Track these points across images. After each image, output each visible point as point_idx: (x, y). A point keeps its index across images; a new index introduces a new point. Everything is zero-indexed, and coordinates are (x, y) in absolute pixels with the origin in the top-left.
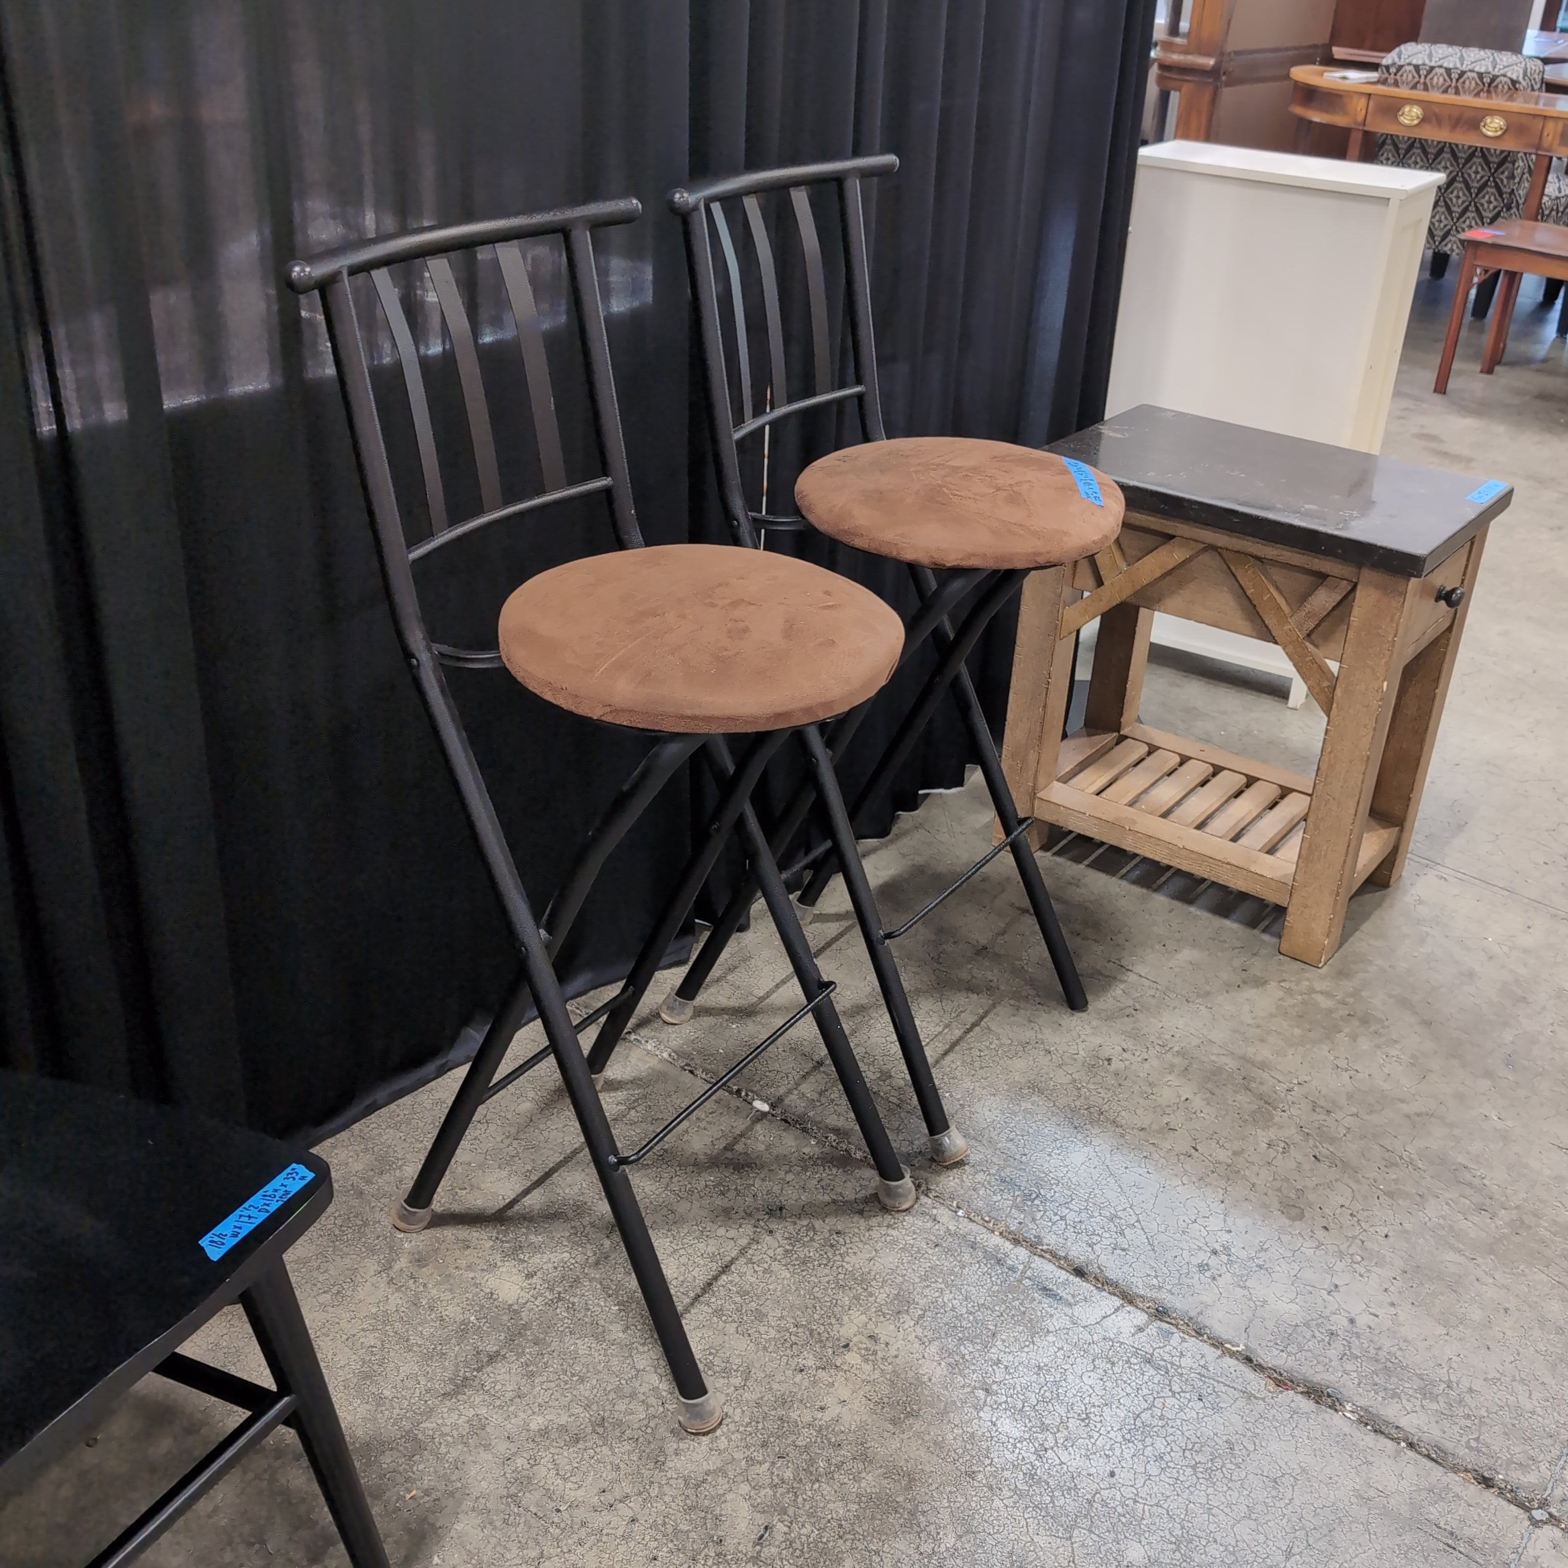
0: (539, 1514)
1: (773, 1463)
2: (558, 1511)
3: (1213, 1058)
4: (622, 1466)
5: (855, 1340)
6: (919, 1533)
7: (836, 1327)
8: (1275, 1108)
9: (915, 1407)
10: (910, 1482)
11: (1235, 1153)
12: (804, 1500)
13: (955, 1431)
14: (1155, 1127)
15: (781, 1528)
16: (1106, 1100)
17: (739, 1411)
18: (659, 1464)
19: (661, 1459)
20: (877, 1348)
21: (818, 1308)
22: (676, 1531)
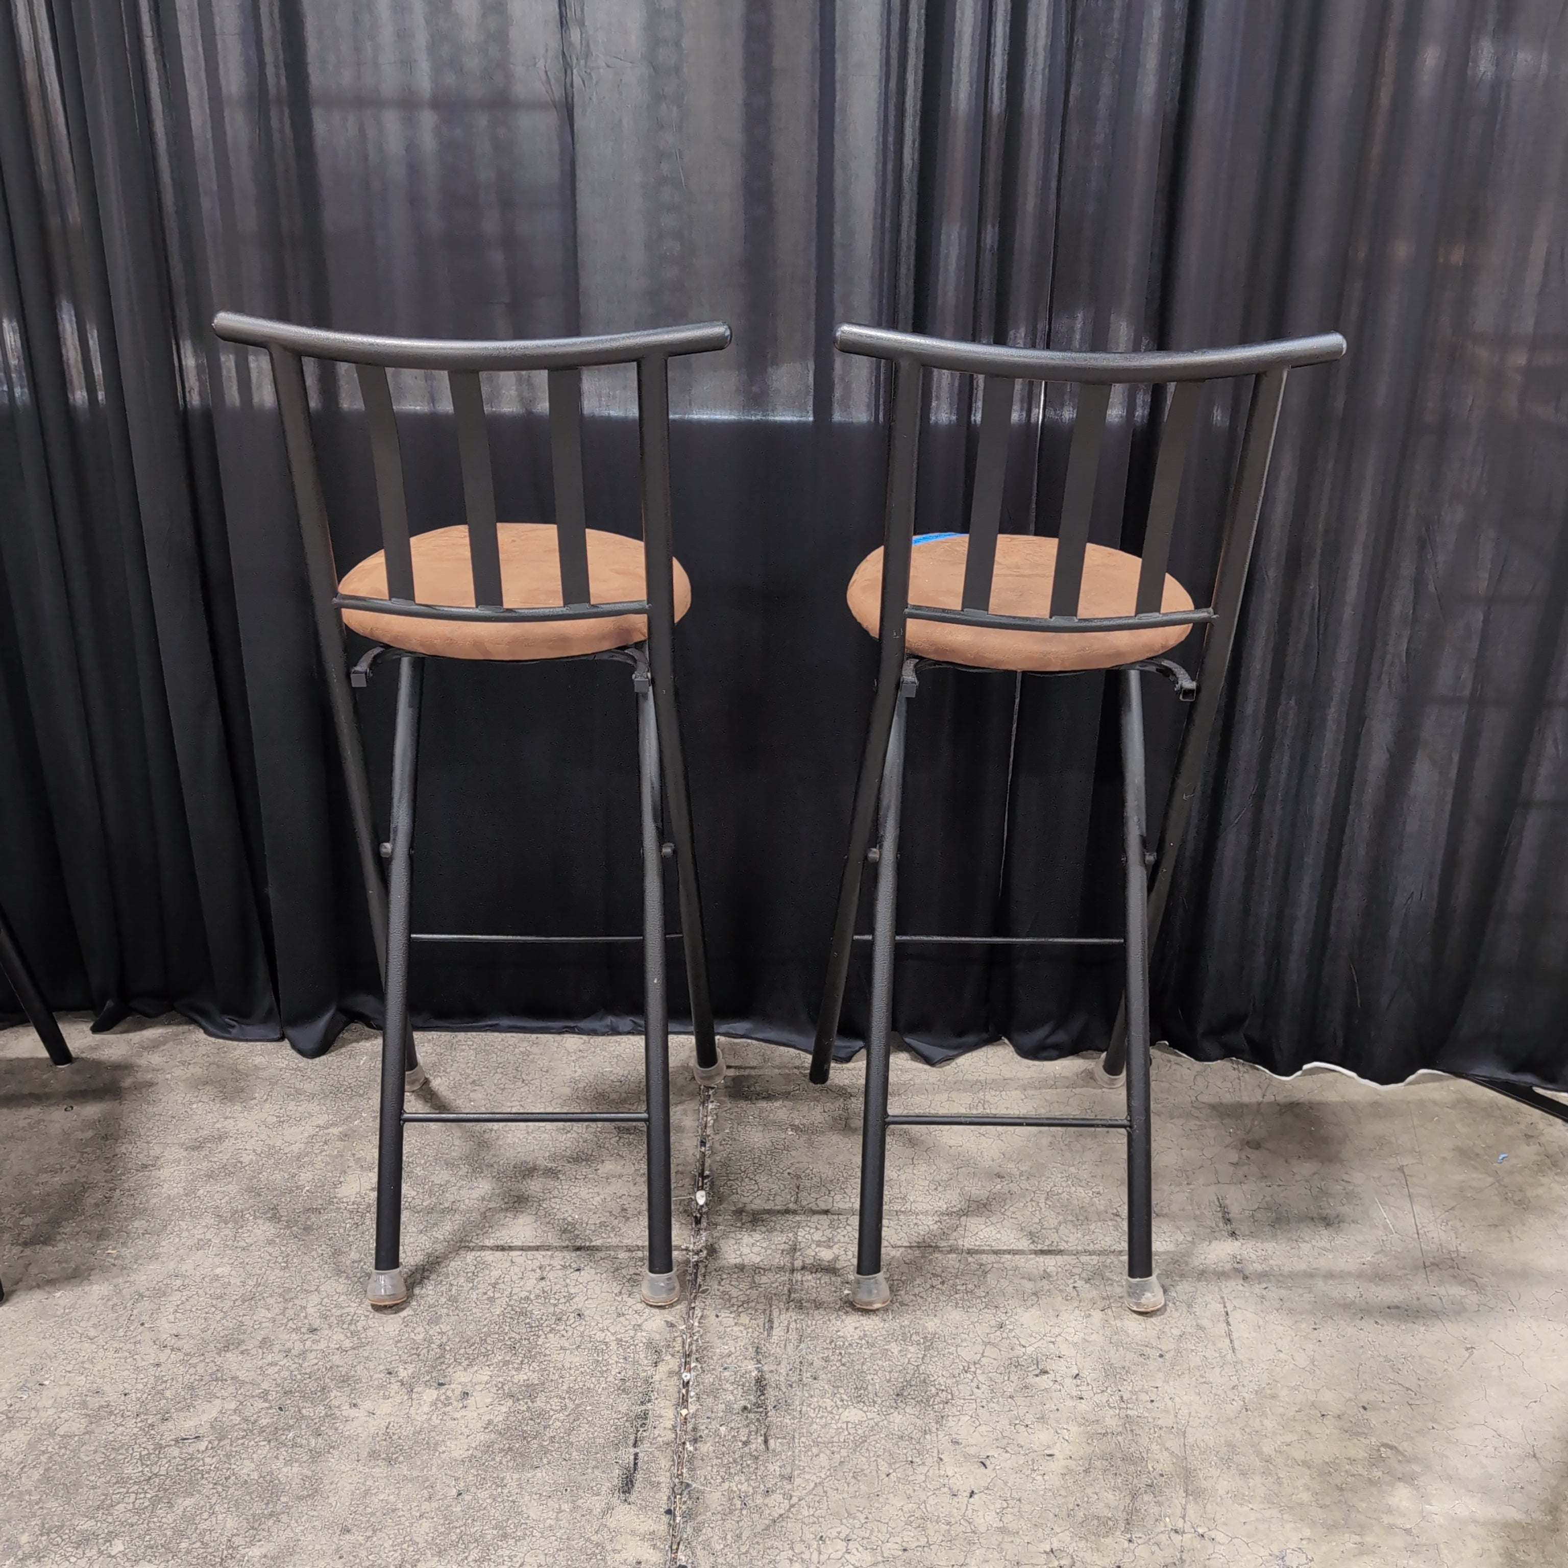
0: (132, 1318)
1: (271, 1407)
2: (142, 1324)
3: (1155, 1447)
4: (209, 1332)
5: (453, 1386)
6: (253, 1528)
7: (461, 1368)
8: (1127, 1530)
9: (401, 1459)
10: (309, 1496)
11: (1003, 1530)
12: (243, 1444)
13: (392, 1497)
14: (972, 1451)
15: (202, 1445)
16: (973, 1397)
17: (316, 1361)
18: (226, 1348)
19: (231, 1347)
20: (455, 1403)
21: (473, 1348)
22: (161, 1392)
